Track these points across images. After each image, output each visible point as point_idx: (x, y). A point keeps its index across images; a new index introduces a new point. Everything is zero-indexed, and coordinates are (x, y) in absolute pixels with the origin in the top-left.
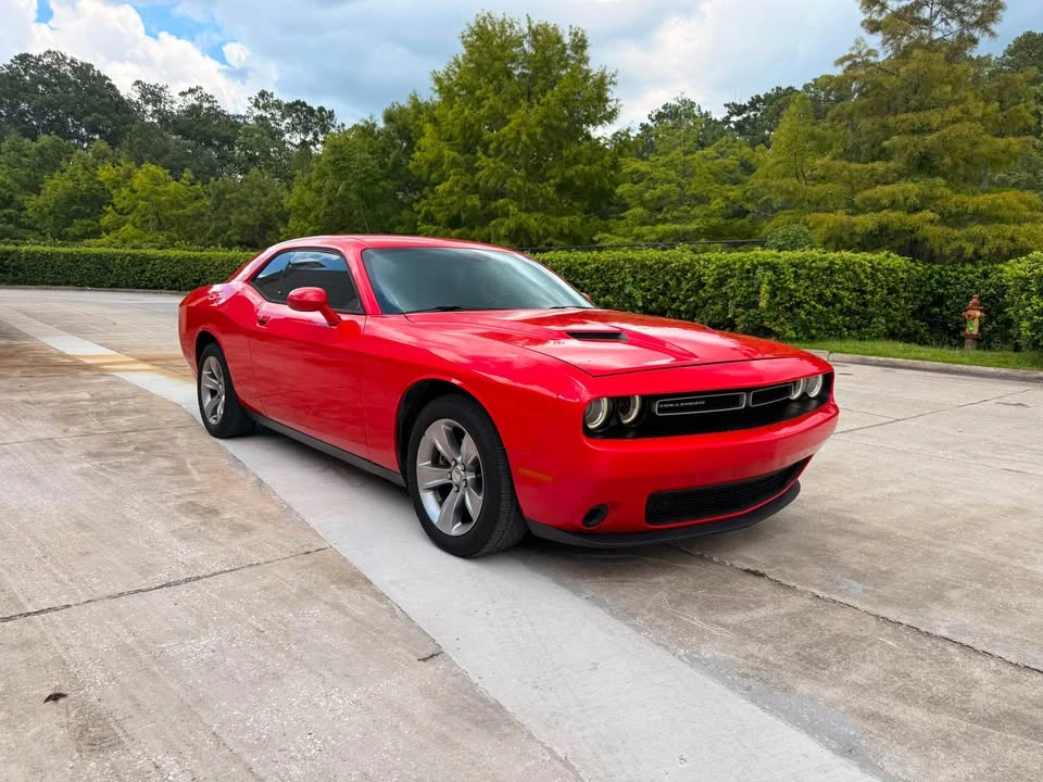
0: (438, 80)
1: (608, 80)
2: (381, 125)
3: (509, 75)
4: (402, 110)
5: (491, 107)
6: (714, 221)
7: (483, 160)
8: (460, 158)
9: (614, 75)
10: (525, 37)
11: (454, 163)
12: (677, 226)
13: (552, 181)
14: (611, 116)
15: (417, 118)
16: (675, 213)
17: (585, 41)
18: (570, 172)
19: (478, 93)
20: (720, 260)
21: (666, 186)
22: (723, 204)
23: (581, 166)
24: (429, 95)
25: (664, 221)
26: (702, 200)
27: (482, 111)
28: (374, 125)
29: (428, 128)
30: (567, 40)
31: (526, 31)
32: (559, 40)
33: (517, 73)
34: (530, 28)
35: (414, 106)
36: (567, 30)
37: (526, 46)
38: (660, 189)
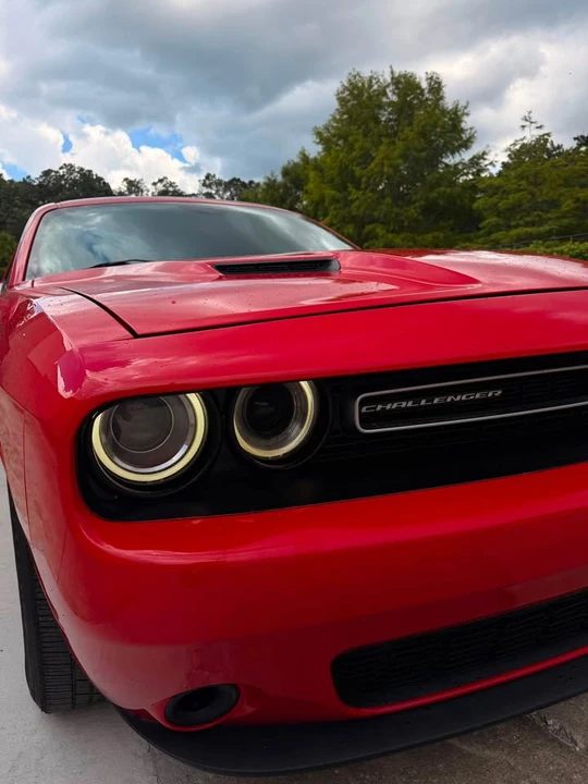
0: (319, 134)
1: (459, 113)
2: (280, 179)
3: (377, 121)
4: (296, 165)
5: (362, 148)
6: (565, 221)
7: (354, 194)
8: (339, 195)
9: (466, 108)
10: (388, 86)
11: (334, 200)
12: (529, 230)
13: (417, 204)
14: (466, 144)
15: (305, 168)
16: (528, 219)
17: (440, 83)
18: (434, 195)
19: (350, 139)
20: (572, 250)
21: (518, 195)
22: (572, 205)
23: (442, 189)
24: (315, 150)
25: (516, 227)
26: (554, 204)
27: (354, 153)
28: (275, 181)
29: (312, 174)
30: (424, 85)
31: (389, 80)
32: (418, 86)
33: (384, 119)
34: (392, 78)
35: (302, 160)
36: (423, 76)
37: (390, 94)
38: (513, 198)
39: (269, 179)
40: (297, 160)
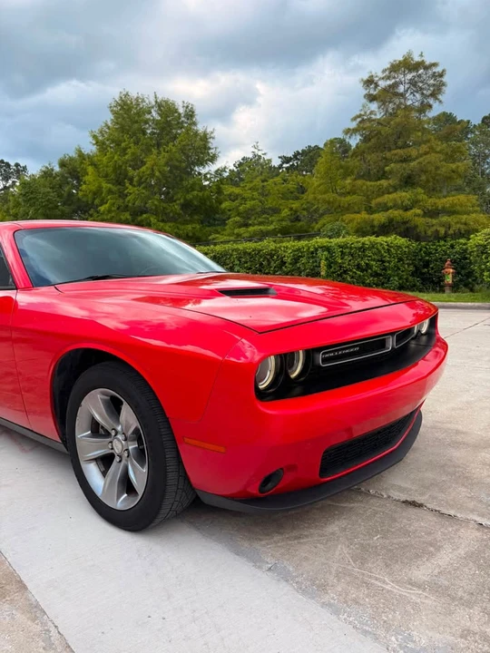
0: (95, 137)
1: (208, 136)
2: (57, 169)
3: (144, 133)
4: (71, 159)
5: (133, 154)
6: (284, 223)
7: (130, 189)
8: (114, 188)
9: (212, 133)
10: (153, 107)
11: (110, 192)
12: (262, 227)
13: (178, 202)
14: (213, 159)
15: (82, 163)
16: (260, 220)
17: (193, 112)
18: (189, 196)
19: (123, 145)
20: (294, 246)
21: (253, 202)
22: (289, 213)
23: (196, 192)
24: (89, 148)
25: (253, 225)
26: (276, 211)
27: (127, 157)
28: (52, 170)
29: (90, 169)
30: (181, 110)
31: (154, 103)
32: (176, 111)
33: (149, 131)
34: (156, 102)
35: (79, 156)
36: (181, 104)
37: (154, 113)
38: (249, 204)
39: (47, 168)
40: (73, 154)
